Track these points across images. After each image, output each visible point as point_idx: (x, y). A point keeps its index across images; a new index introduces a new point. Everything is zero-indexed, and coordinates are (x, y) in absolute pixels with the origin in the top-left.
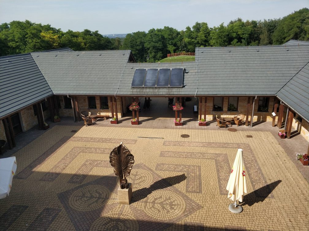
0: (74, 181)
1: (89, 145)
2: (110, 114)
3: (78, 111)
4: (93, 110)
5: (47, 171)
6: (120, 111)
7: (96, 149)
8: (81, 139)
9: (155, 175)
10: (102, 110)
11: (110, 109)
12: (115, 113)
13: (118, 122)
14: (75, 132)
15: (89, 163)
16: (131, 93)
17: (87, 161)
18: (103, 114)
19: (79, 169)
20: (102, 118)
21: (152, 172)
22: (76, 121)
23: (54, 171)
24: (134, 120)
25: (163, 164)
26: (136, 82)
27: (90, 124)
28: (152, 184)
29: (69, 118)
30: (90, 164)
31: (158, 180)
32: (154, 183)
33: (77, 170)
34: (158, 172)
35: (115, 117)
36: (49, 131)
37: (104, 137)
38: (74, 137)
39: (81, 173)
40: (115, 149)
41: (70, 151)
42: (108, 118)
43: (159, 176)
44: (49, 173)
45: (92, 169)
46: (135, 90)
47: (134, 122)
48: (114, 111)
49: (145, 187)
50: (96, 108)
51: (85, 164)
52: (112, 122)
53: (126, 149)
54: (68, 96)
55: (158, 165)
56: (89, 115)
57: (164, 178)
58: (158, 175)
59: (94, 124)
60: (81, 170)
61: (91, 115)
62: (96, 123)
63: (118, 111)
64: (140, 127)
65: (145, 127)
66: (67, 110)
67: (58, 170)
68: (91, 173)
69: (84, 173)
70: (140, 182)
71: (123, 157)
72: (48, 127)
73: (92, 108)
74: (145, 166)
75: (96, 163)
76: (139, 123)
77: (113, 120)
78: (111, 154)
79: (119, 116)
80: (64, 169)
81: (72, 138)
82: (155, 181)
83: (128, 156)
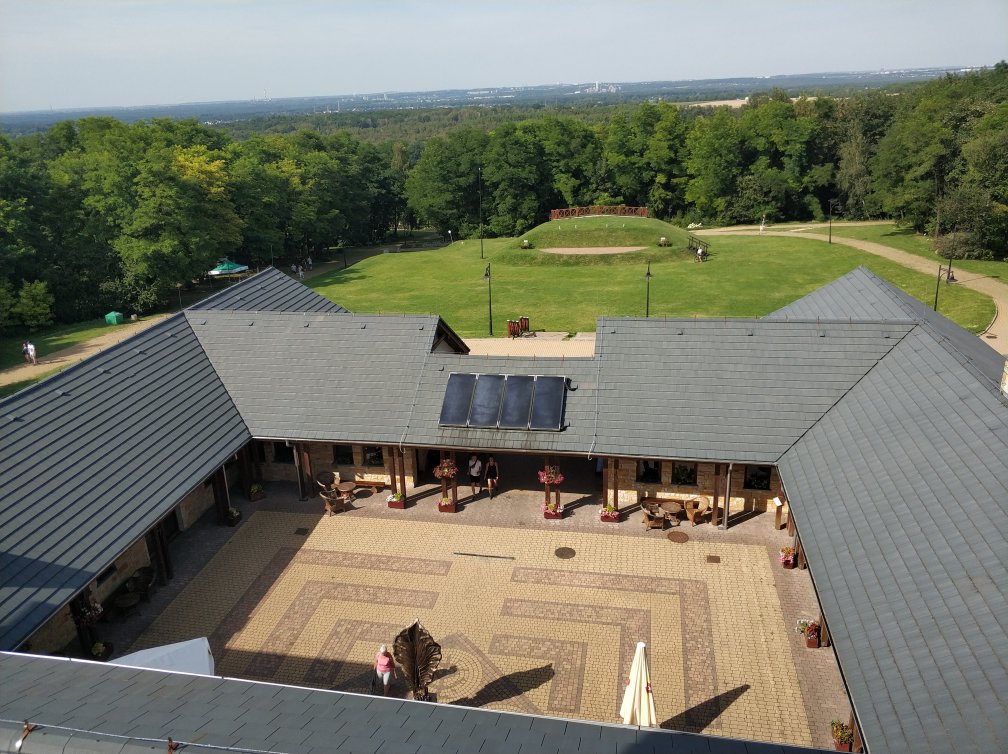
0: (317, 675)
1: (341, 575)
2: (386, 479)
3: (309, 473)
4: (345, 468)
5: (255, 649)
6: (411, 472)
7: (356, 587)
8: (321, 557)
9: (487, 666)
11: (386, 466)
12: (398, 477)
13: (407, 502)
14: (304, 532)
15: (344, 628)
16: (439, 441)
17: (339, 624)
18: (369, 478)
19: (325, 646)
20: (366, 491)
21: (480, 659)
22: (305, 494)
23: (270, 649)
24: (445, 502)
25: (507, 637)
26: (451, 411)
27: (341, 508)
28: (480, 688)
29: (286, 485)
30: (347, 630)
31: (494, 679)
32: (483, 686)
33: (320, 647)
34: (494, 658)
35: (398, 485)
36: (242, 529)
37: (374, 552)
38: (305, 551)
39: (329, 655)
40: (404, 631)
41: (300, 594)
42: (381, 487)
43: (496, 670)
44: (260, 654)
45: (351, 646)
46: (448, 432)
47: (446, 506)
48: (397, 471)
49: (465, 695)
50: (352, 463)
51: (335, 633)
52: (392, 505)
53: (425, 634)
54: (287, 444)
55: (496, 639)
56: (337, 482)
57: (507, 674)
58: (492, 666)
59: (348, 508)
60: (328, 647)
61: (341, 482)
62: (354, 504)
63: (406, 471)
64: (458, 522)
65: (472, 522)
66: (281, 466)
67: (279, 648)
68: (351, 658)
69: (337, 656)
70: (455, 684)
71: (419, 648)
72: (240, 518)
73: (344, 462)
74: (466, 640)
75: (359, 631)
76: (458, 506)
77: (395, 500)
78: (396, 641)
79: (410, 482)
80: (292, 644)
81: (299, 553)
82: (486, 683)
83: (429, 645)
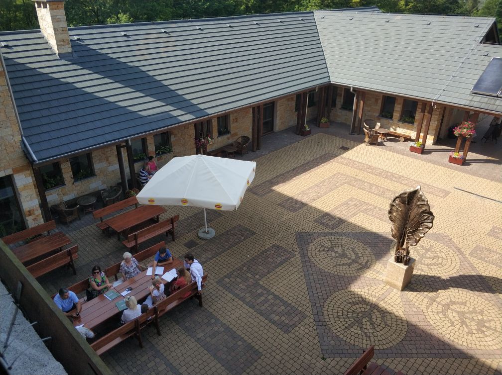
0: (324, 221)
1: (361, 176)
2: (413, 134)
3: (360, 117)
4: (385, 121)
5: (290, 195)
6: (434, 133)
7: (371, 185)
8: (352, 163)
9: (465, 262)
10: (400, 124)
11: (416, 124)
12: (422, 134)
13: (423, 151)
14: (346, 149)
15: (354, 203)
16: (467, 103)
17: (351, 200)
18: (401, 131)
19: (336, 208)
20: (396, 138)
21: (460, 256)
22: (353, 132)
23: (299, 198)
24: (455, 155)
25: (489, 250)
26: (486, 83)
27: (374, 142)
28: (455, 275)
29: (343, 125)
30: (356, 205)
31: (470, 274)
32: (458, 275)
33: (332, 207)
34: (474, 261)
35: (421, 140)
36: (308, 138)
37: (390, 171)
38: (342, 158)
39: (337, 214)
40: (405, 193)
41: (331, 177)
42: (407, 139)
43: (474, 268)
44: (292, 198)
45: (355, 214)
46: (478, 98)
47: (455, 158)
48: (423, 129)
49: (439, 275)
50: (391, 118)
51: (347, 204)
52: (413, 149)
53: (423, 200)
54: (351, 90)
55: (478, 248)
56: (377, 128)
57: (483, 274)
58: (471, 265)
59: (381, 144)
60: (339, 209)
61: (380, 127)
62: (385, 143)
63: (430, 131)
64: (463, 171)
65: (474, 174)
66: (344, 112)
67: (305, 200)
68: (352, 220)
69: (343, 216)
70: (432, 264)
71: (415, 211)
72: (309, 133)
73: (386, 117)
74: (450, 240)
75: (365, 207)
76: (464, 162)
77: (415, 146)
78: (394, 201)
79: (430, 140)
80: (315, 200)
81: (338, 158)
82: (462, 273)
83: (423, 212)
